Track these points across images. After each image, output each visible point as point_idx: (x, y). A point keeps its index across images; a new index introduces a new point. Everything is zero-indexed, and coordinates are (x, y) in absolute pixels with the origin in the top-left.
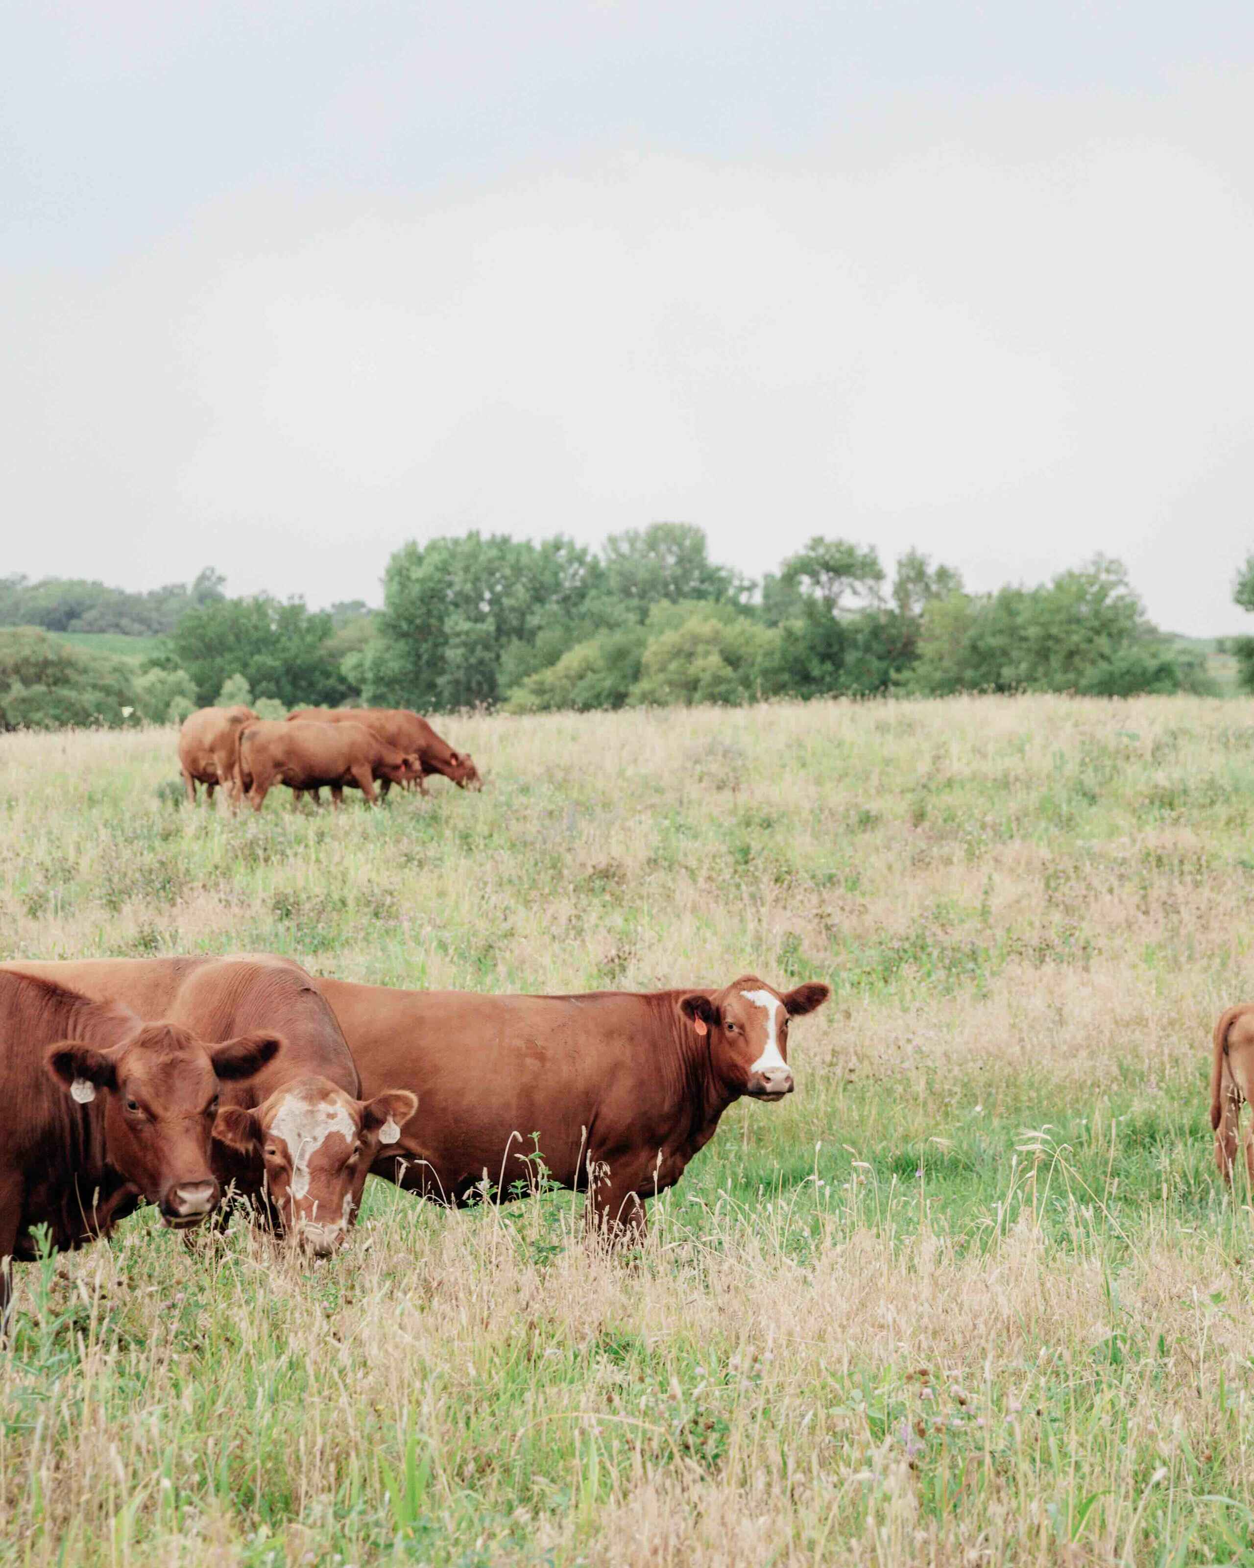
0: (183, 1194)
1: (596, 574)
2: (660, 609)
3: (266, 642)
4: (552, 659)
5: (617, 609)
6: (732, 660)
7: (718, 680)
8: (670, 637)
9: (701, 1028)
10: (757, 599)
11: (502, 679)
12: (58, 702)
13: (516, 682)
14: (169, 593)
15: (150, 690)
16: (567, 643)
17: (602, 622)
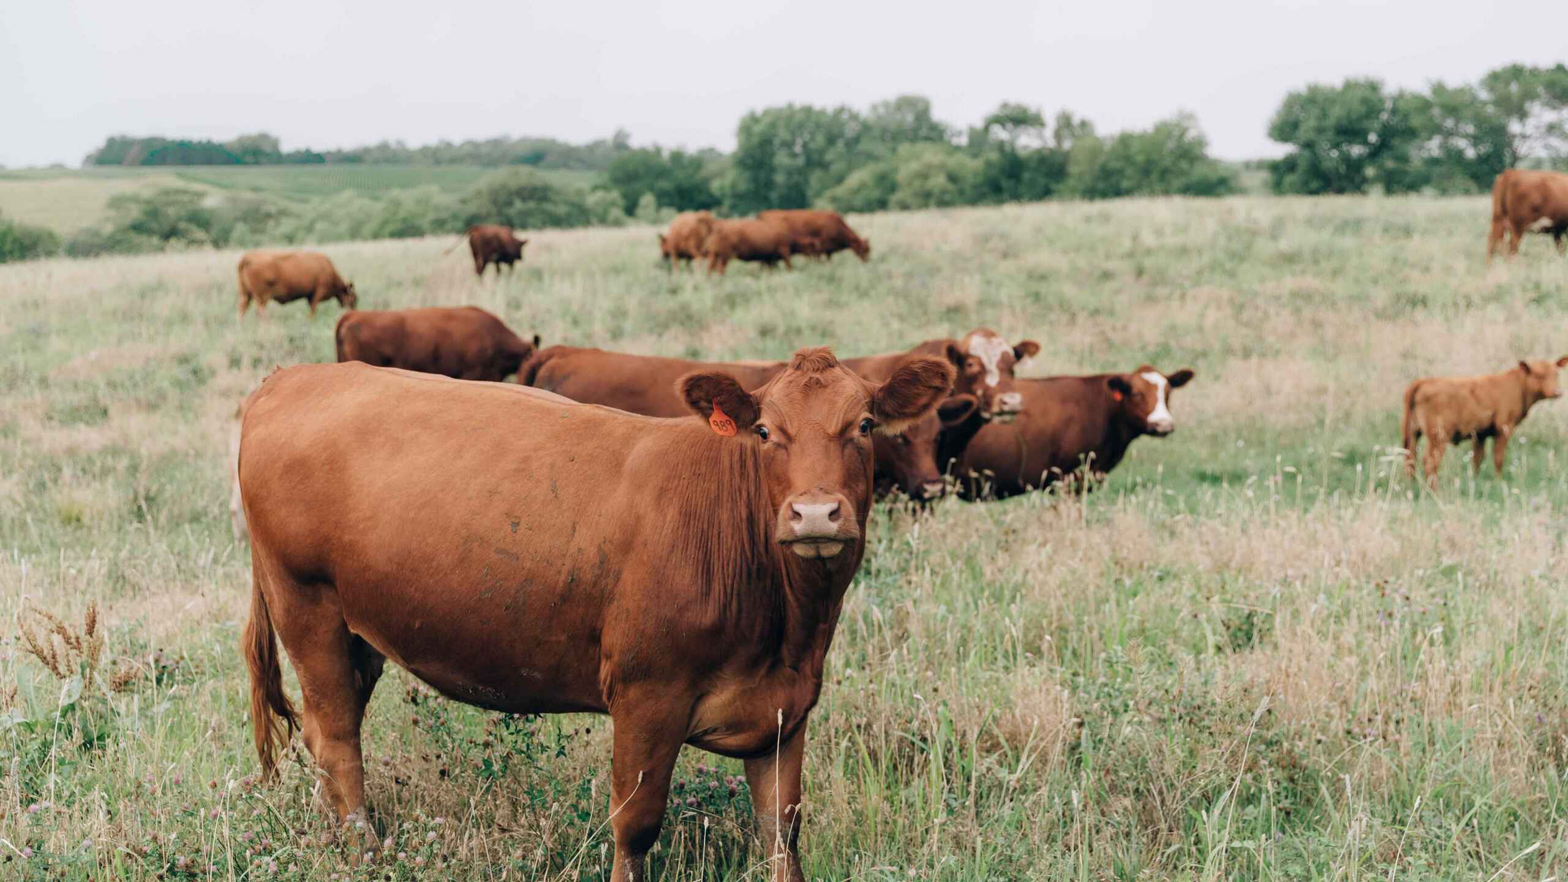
0: (927, 487)
1: (866, 128)
2: (904, 148)
3: (662, 172)
4: (840, 180)
5: (880, 149)
6: (953, 178)
7: (944, 192)
8: (914, 166)
9: (1118, 396)
10: (964, 141)
11: (810, 193)
12: (544, 212)
13: (818, 194)
14: (597, 145)
15: (597, 204)
16: (850, 168)
17: (871, 157)
